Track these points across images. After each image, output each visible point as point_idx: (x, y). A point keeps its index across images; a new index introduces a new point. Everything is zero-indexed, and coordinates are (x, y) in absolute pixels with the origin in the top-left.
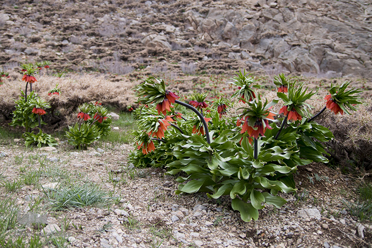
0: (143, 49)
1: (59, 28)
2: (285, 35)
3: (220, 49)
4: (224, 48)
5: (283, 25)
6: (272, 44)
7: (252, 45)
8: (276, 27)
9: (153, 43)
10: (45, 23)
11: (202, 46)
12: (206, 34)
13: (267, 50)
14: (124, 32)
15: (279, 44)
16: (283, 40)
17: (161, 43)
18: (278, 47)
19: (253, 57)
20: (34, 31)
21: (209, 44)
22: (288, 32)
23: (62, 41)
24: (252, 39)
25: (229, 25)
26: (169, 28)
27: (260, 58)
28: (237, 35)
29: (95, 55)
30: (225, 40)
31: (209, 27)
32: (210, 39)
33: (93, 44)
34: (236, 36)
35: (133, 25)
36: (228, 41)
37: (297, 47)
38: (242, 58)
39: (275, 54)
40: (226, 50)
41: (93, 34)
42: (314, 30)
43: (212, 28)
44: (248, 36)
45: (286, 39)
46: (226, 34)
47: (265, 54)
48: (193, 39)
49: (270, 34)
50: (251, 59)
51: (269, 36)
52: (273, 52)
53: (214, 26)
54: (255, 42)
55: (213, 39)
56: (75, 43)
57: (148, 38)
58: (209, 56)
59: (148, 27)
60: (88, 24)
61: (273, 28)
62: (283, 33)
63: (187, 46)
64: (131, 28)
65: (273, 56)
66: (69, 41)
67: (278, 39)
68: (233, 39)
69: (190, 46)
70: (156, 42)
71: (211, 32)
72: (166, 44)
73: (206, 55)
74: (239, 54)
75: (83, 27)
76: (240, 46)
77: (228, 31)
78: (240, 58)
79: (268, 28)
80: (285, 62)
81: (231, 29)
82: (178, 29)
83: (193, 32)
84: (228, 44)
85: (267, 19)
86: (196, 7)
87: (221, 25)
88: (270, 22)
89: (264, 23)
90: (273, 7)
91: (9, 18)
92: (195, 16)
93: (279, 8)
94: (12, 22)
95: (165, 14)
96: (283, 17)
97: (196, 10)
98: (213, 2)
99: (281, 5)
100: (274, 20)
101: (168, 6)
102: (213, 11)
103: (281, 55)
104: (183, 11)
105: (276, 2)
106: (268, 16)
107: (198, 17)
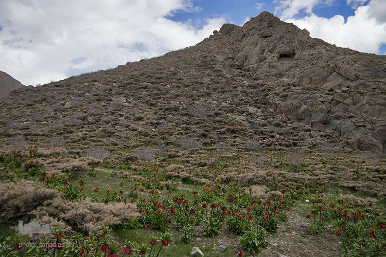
0: (224, 128)
1: (161, 109)
2: (352, 117)
3: (293, 129)
4: (297, 128)
5: (352, 108)
6: (340, 124)
7: (322, 125)
8: (346, 110)
9: (234, 122)
10: (152, 105)
11: (278, 125)
12: (283, 115)
13: (335, 130)
14: (212, 113)
15: (346, 125)
16: (350, 121)
17: (241, 123)
18: (345, 127)
19: (321, 136)
20: (141, 111)
21: (285, 124)
22: (357, 114)
23: (160, 119)
24: (322, 120)
25: (304, 107)
26: (252, 109)
27: (327, 137)
28: (311, 116)
29: (182, 131)
30: (299, 120)
31: (286, 109)
32: (286, 119)
33: (184, 122)
34: (309, 117)
35: (222, 107)
36: (303, 121)
37: (362, 128)
38: (311, 136)
39: (342, 134)
40: (298, 129)
41: (187, 115)
42: (381, 112)
43: (289, 110)
44: (318, 117)
45: (353, 121)
46: (301, 115)
47: (333, 133)
48: (272, 119)
49: (339, 116)
50: (319, 137)
51: (338, 118)
52: (340, 131)
53: (291, 108)
54: (326, 123)
55: (289, 120)
56: (170, 122)
57: (230, 118)
58: (281, 134)
59: (233, 109)
60: (185, 106)
61: (342, 110)
62: (352, 114)
63: (264, 125)
64: (220, 109)
65: (340, 135)
66: (166, 120)
67: (345, 120)
68: (306, 119)
69: (267, 125)
70: (237, 121)
71: (288, 113)
72: (245, 123)
73: (278, 133)
74: (309, 133)
75: (181, 108)
76: (312, 126)
77: (302, 113)
78: (309, 137)
79: (338, 110)
80: (349, 141)
81: (305, 110)
82: (259, 110)
83: (272, 113)
84: (302, 124)
85: (338, 102)
86: (277, 91)
87: (297, 107)
88: (340, 105)
89: (335, 106)
90: (344, 91)
91: (126, 100)
92: (276, 100)
93: (350, 92)
94: (127, 104)
95: (252, 98)
96: (353, 101)
97: (277, 94)
98: (293, 88)
99: (352, 90)
100: (344, 103)
101: (255, 91)
102: (291, 96)
103: (346, 135)
104: (267, 95)
105: (348, 87)
106: (339, 100)
107: (278, 101)
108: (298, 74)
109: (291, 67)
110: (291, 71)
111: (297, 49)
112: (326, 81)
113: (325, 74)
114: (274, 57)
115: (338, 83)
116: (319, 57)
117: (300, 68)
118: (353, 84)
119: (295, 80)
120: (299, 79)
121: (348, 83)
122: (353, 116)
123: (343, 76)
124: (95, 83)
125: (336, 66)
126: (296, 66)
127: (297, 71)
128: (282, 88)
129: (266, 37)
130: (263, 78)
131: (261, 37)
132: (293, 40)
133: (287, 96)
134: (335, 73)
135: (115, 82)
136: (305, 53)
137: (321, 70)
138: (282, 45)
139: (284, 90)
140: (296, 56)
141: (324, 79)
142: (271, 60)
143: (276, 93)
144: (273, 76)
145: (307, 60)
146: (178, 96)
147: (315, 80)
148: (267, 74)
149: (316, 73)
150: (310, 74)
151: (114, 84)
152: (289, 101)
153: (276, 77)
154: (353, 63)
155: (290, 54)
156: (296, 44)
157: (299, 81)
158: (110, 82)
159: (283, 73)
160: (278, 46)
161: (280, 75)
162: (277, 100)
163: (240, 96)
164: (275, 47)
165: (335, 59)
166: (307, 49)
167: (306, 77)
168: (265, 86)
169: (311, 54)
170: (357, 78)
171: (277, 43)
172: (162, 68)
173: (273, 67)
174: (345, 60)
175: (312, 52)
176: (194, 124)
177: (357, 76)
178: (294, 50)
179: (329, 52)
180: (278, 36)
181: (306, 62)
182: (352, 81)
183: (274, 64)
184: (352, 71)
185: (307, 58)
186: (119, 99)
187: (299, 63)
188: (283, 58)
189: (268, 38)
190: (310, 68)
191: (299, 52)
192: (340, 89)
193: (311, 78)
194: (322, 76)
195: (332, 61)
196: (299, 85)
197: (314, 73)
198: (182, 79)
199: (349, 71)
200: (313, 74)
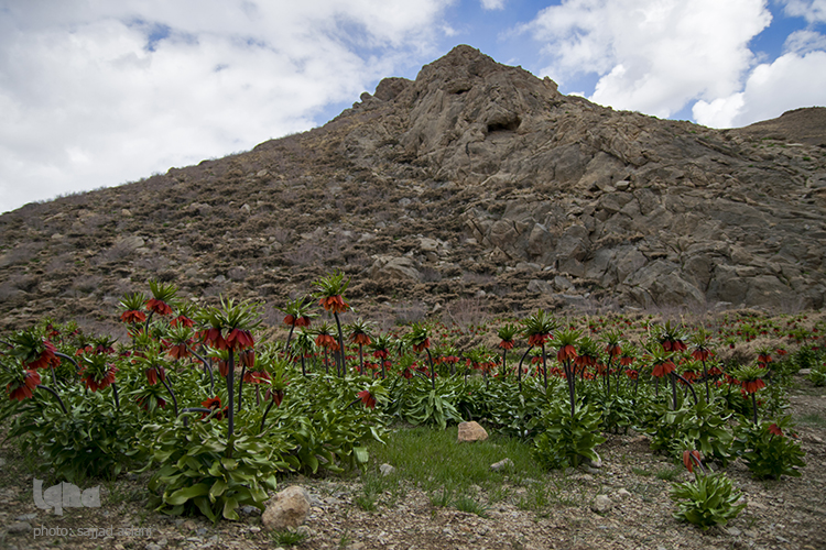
0: (358, 284)
1: (221, 255)
2: (639, 239)
3: (516, 276)
4: (525, 274)
5: (638, 222)
6: (615, 258)
7: (579, 264)
8: (627, 227)
9: (385, 271)
10: (203, 247)
11: (483, 271)
12: (497, 250)
13: (606, 271)
14: (336, 255)
15: (628, 257)
16: (635, 249)
17: (400, 271)
18: (625, 264)
19: (577, 286)
20: (173, 262)
21: (500, 269)
22: (649, 233)
23: (215, 277)
24: (578, 252)
25: (539, 228)
26: (427, 243)
27: (590, 287)
28: (554, 246)
29: (261, 297)
30: (532, 257)
31: (502, 237)
32: (503, 256)
33: (269, 278)
34: (551, 249)
35: (362, 242)
36: (539, 258)
37: (659, 260)
38: (556, 289)
39: (620, 278)
40: (527, 276)
41: (279, 263)
42: (697, 224)
43: (509, 237)
44: (569, 248)
45: (641, 247)
46: (534, 247)
47: (602, 279)
48: (471, 259)
49: (613, 240)
50: (571, 289)
51: (610, 244)
52: (615, 273)
53: (513, 233)
54: (585, 258)
55: (510, 258)
56: (236, 281)
57: (376, 264)
58: (488, 289)
59: (386, 245)
60: (278, 246)
61: (620, 229)
62: (638, 235)
63: (453, 274)
64: (356, 248)
65: (617, 282)
66: (227, 277)
67: (625, 247)
68: (546, 254)
69: (459, 274)
70: (391, 268)
71: (506, 244)
72: (410, 272)
73: (482, 288)
74: (549, 282)
75: (267, 250)
76: (557, 267)
77: (536, 241)
78: (551, 289)
79: (610, 229)
80: (634, 290)
81: (541, 235)
82: (445, 244)
83: (473, 246)
84: (536, 265)
85: (610, 213)
86: (483, 201)
87: (525, 230)
88: (615, 217)
89: (603, 221)
90: (621, 189)
91: (143, 242)
92: (481, 218)
93: (633, 189)
94: (145, 250)
95: (429, 218)
96: (640, 206)
97: (483, 207)
98: (516, 191)
99: (638, 184)
100: (621, 214)
101: (438, 204)
102: (512, 207)
103: (628, 278)
104: (461, 211)
105: (628, 179)
106: (612, 207)
107: (485, 220)
108: (528, 162)
109: (513, 150)
110: (512, 158)
111: (524, 110)
112: (584, 172)
113: (582, 157)
114: (475, 130)
115: (608, 173)
116: (570, 124)
117: (530, 149)
118: (639, 173)
119: (521, 176)
120: (530, 171)
121: (629, 171)
122: (641, 238)
123: (618, 158)
124: (81, 212)
125: (603, 139)
126: (521, 145)
127: (525, 157)
128: (494, 194)
129: (460, 92)
130: (455, 176)
131: (450, 93)
132: (513, 93)
133: (504, 208)
134: (602, 153)
135: (128, 208)
136: (539, 118)
137: (572, 149)
138: (491, 104)
139: (498, 198)
140: (521, 125)
141: (579, 167)
142: (471, 139)
143: (481, 204)
144: (476, 170)
145: (545, 131)
146: (266, 226)
147: (562, 172)
148: (464, 168)
149: (563, 157)
150: (552, 159)
151: (126, 212)
152: (507, 220)
153: (483, 173)
154: (637, 130)
155: (509, 123)
156: (520, 99)
157: (530, 177)
158: (117, 207)
159: (497, 163)
160: (484, 108)
161: (491, 168)
162: (483, 219)
163: (405, 217)
164: (478, 110)
165: (599, 125)
166: (545, 109)
167: (544, 166)
168: (460, 193)
169: (553, 118)
170: (646, 158)
171: (481, 101)
172: (240, 172)
173: (475, 152)
174: (620, 126)
175: (554, 115)
176: (293, 282)
177: (645, 156)
178: (516, 114)
179: (588, 114)
180: (483, 89)
181: (542, 137)
182: (636, 167)
183: (477, 145)
184: (634, 146)
185: (543, 129)
186: (129, 239)
187: (528, 141)
188: (496, 133)
189: (464, 94)
190: (551, 147)
191: (528, 116)
192: (612, 185)
193: (554, 168)
194: (575, 161)
195: (593, 130)
196: (530, 185)
197: (559, 156)
198: (281, 191)
199: (630, 147)
200: (557, 160)
